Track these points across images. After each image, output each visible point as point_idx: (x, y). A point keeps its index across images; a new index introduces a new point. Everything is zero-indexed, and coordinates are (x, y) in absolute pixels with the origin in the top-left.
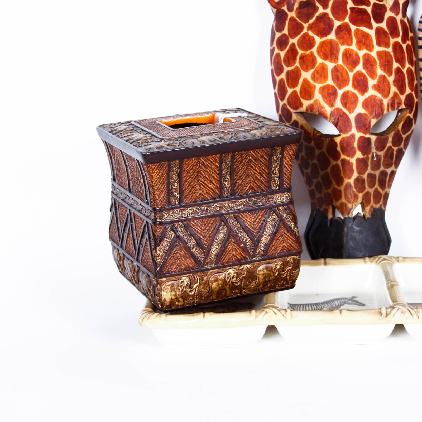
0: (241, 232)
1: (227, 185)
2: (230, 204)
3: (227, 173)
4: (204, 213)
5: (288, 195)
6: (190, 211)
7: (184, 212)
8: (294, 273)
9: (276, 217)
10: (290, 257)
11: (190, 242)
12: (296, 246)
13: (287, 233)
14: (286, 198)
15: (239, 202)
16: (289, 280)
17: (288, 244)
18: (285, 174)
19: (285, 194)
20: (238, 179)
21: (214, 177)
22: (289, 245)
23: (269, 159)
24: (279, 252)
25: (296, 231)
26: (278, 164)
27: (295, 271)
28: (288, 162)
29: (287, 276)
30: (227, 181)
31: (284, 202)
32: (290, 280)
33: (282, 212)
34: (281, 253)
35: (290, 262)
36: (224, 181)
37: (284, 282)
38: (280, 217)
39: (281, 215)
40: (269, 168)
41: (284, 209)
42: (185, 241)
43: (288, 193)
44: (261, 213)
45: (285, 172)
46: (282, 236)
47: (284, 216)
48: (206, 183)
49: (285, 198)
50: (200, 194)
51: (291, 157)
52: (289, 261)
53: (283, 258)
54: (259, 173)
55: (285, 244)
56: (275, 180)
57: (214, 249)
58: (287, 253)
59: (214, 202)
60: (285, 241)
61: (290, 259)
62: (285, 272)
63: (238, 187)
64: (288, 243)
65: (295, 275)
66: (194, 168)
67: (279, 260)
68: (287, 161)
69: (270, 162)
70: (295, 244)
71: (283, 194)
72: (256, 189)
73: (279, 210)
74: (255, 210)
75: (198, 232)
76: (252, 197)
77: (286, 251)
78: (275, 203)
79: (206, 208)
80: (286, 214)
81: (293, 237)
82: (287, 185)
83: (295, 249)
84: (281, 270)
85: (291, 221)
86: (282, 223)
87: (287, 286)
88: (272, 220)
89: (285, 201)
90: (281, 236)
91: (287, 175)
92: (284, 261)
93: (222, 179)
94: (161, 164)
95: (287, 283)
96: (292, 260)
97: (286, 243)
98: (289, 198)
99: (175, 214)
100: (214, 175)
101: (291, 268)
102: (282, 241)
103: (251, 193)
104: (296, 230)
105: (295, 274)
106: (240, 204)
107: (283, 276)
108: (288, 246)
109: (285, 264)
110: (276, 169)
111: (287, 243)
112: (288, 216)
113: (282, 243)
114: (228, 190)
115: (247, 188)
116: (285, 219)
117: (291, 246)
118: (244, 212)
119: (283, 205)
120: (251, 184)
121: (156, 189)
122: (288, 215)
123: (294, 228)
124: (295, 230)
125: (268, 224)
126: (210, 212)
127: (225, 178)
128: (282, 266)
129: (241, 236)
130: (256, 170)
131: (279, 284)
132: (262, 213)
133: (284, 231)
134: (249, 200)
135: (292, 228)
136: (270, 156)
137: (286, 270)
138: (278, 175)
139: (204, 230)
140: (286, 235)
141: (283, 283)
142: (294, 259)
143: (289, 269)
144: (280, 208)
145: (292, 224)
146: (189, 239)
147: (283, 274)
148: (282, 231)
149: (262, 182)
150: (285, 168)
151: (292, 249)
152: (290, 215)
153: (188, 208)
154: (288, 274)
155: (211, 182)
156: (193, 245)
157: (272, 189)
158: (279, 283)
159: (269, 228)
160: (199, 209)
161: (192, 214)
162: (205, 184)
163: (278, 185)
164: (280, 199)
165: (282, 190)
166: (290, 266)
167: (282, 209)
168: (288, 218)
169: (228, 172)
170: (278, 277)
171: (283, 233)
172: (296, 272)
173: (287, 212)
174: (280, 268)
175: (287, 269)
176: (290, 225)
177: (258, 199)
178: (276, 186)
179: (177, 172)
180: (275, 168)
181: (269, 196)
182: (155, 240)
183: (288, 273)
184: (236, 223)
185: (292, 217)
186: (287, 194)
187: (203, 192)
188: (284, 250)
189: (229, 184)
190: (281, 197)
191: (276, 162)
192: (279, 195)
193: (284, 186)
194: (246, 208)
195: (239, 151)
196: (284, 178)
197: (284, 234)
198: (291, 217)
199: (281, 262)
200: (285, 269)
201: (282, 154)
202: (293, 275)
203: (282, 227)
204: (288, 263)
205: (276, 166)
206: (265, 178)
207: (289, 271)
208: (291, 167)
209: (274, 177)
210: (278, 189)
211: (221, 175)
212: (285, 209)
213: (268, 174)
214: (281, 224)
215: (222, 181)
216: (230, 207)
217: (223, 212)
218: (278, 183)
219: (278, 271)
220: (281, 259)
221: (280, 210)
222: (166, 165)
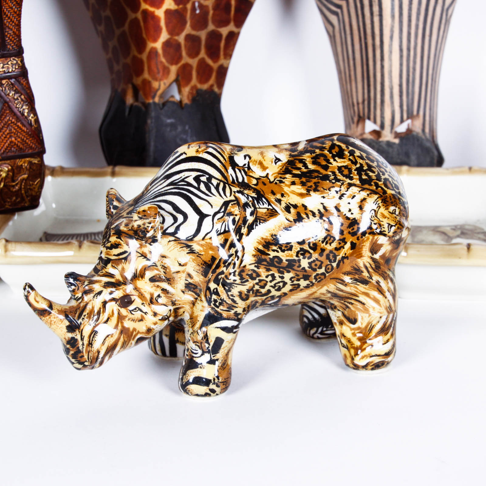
5: (15, 62)
8: (33, 184)
10: (23, 160)
12: (33, 143)
13: (15, 122)
14: (12, 66)
16: (24, 195)
17: (19, 140)
18: (8, 27)
19: (10, 61)
22: (21, 141)
24: (4, 151)
25: (33, 120)
27: (34, 182)
29: (20, 188)
31: (9, 72)
32: (27, 196)
33: (7, 88)
34: (8, 152)
35: (24, 167)
37: (17, 198)
38: (3, 96)
39: (4, 94)
41: (10, 83)
43: (17, 59)
46: (8, 126)
47: (11, 95)
49: (10, 66)
52: (22, 165)
53: (12, 161)
55: (13, 139)
58: (17, 153)
60: (12, 134)
61: (24, 162)
62: (17, 182)
64: (19, 137)
65: (34, 188)
67: (5, 163)
68: (9, 6)
70: (31, 139)
71: (6, 60)
73: (1, 85)
77: (16, 150)
80: (13, 93)
81: (27, 129)
82: (12, 46)
83: (31, 148)
84: (9, 180)
85: (22, 103)
86: (6, 105)
87: (23, 204)
89: (10, 70)
90: (6, 126)
91: (11, 29)
92: (14, 166)
95: (23, 199)
96: (26, 165)
97: (15, 138)
98: (19, 67)
101: (25, 176)
102: (8, 134)
104: (32, 117)
105: (34, 186)
107: (14, 190)
108: (18, 142)
109: (16, 171)
111: (17, 138)
112: (18, 95)
113: (8, 136)
116: (12, 100)
117: (24, 143)
119: (9, 78)
122: (17, 93)
123: (29, 116)
124: (30, 118)
128: (11, 174)
131: (9, 202)
133: (11, 118)
135: (26, 114)
137: (17, 180)
141: (15, 201)
142: (30, 163)
143: (23, 179)
144: (4, 82)
145: (24, 107)
147: (14, 186)
148: (8, 118)
150: (7, 18)
151: (26, 148)
152: (22, 94)
154: (23, 187)
158: (9, 200)
164: (3, 67)
165: (4, 54)
166: (25, 174)
167: (7, 83)
168: (17, 99)
170: (6, 190)
171: (10, 122)
172: (36, 183)
173: (15, 89)
174: (6, 176)
175: (19, 179)
176: (22, 110)
183: (21, 185)
185: (25, 97)
186: (14, 59)
188: (13, 149)
190: (4, 65)
193: (7, 47)
196: (6, 34)
197: (12, 122)
198: (23, 97)
199: (7, 167)
200: (17, 178)
202: (32, 187)
203: (8, 112)
204: (22, 170)
207: (24, 181)
208: (17, 17)
212: (12, 84)
214: (5, 108)
219: (3, 180)
220: (9, 162)
221: (4, 84)
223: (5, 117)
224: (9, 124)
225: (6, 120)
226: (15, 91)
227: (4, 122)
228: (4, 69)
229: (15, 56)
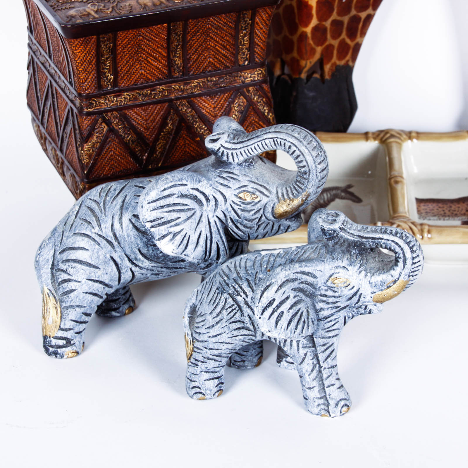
0: (196, 122)
1: (178, 62)
2: (182, 87)
3: (177, 46)
4: (146, 98)
5: (260, 72)
6: (128, 97)
7: (119, 99)
9: (245, 100)
11: (128, 137)
13: (258, 121)
14: (258, 76)
15: (195, 83)
18: (258, 45)
19: (257, 71)
20: (193, 54)
21: (160, 53)
23: (235, 26)
25: (271, 118)
26: (247, 32)
28: (261, 29)
30: (178, 57)
31: (255, 81)
33: (253, 94)
36: (174, 56)
38: (250, 101)
39: (251, 99)
40: (235, 37)
41: (255, 89)
42: (121, 135)
43: (262, 69)
44: (223, 96)
45: (257, 42)
46: (252, 125)
47: (255, 99)
48: (150, 60)
49: (256, 76)
50: (142, 74)
51: (265, 23)
54: (221, 45)
56: (244, 53)
57: (160, 146)
59: (160, 85)
63: (193, 64)
66: (132, 43)
68: (260, 27)
69: (237, 29)
71: (253, 70)
72: (218, 66)
73: (248, 91)
74: (216, 93)
75: (139, 124)
76: (211, 76)
78: (243, 82)
79: (149, 92)
80: (257, 97)
82: (259, 59)
85: (264, 105)
86: (251, 108)
88: (239, 105)
89: (256, 79)
90: (250, 125)
91: (259, 46)
93: (171, 54)
94: (87, 38)
98: (263, 75)
99: (107, 102)
100: (160, 50)
103: (210, 71)
104: (271, 116)
106: (196, 86)
110: (245, 38)
112: (261, 98)
114: (179, 68)
115: (206, 64)
116: (256, 103)
118: (200, 96)
119: (254, 85)
120: (211, 60)
121: (81, 69)
122: (260, 97)
123: (268, 114)
124: (269, 117)
125: (233, 110)
126: (154, 97)
127: (176, 53)
129: (196, 126)
130: (217, 42)
132: (225, 97)
133: (254, 119)
134: (208, 80)
135: (266, 114)
136: (237, 22)
138: (248, 46)
139: (146, 120)
140: (258, 123)
144: (250, 88)
145: (265, 108)
146: (126, 133)
148: (252, 118)
149: (226, 57)
150: (257, 37)
152: (263, 98)
153: (125, 93)
155: (156, 58)
156: (132, 141)
157: (240, 65)
159: (234, 116)
160: (140, 95)
161: (130, 100)
162: (148, 62)
163: (247, 60)
164: (251, 77)
165: (252, 66)
167: (253, 89)
168: (260, 102)
169: (179, 45)
171: (253, 122)
173: (258, 94)
176: (263, 111)
177: (219, 78)
178: (245, 61)
179: (110, 47)
180: (243, 37)
181: (234, 74)
182: (81, 134)
184: (190, 110)
185: (266, 100)
186: (259, 70)
187: (145, 71)
189: (181, 61)
190: (251, 75)
191: (245, 29)
192: (248, 71)
193: (255, 60)
194: (204, 91)
195: (193, 19)
196: (255, 49)
197: (255, 122)
198: (264, 100)
201: (253, 19)
203: (252, 113)
205: (245, 35)
206: (229, 51)
208: (265, 35)
209: (242, 49)
210: (247, 65)
211: (169, 50)
212: (257, 90)
213: (234, 45)
214: (250, 110)
215: (172, 57)
216: (183, 91)
217: (173, 96)
218: (248, 56)
221: (250, 91)
222: (93, 40)
223: (250, 118)
224: (253, 123)
225: (251, 120)
226: (259, 96)
227: (249, 121)
228: (251, 78)
229: (261, 67)
